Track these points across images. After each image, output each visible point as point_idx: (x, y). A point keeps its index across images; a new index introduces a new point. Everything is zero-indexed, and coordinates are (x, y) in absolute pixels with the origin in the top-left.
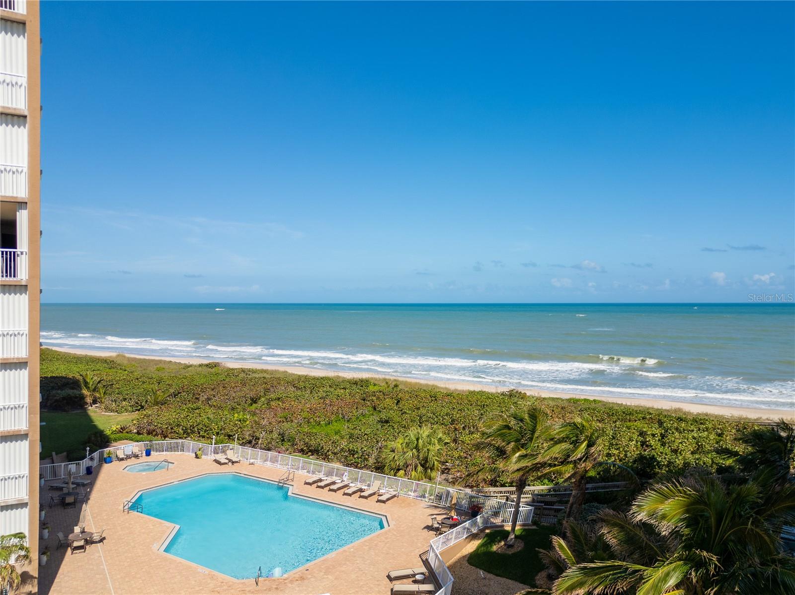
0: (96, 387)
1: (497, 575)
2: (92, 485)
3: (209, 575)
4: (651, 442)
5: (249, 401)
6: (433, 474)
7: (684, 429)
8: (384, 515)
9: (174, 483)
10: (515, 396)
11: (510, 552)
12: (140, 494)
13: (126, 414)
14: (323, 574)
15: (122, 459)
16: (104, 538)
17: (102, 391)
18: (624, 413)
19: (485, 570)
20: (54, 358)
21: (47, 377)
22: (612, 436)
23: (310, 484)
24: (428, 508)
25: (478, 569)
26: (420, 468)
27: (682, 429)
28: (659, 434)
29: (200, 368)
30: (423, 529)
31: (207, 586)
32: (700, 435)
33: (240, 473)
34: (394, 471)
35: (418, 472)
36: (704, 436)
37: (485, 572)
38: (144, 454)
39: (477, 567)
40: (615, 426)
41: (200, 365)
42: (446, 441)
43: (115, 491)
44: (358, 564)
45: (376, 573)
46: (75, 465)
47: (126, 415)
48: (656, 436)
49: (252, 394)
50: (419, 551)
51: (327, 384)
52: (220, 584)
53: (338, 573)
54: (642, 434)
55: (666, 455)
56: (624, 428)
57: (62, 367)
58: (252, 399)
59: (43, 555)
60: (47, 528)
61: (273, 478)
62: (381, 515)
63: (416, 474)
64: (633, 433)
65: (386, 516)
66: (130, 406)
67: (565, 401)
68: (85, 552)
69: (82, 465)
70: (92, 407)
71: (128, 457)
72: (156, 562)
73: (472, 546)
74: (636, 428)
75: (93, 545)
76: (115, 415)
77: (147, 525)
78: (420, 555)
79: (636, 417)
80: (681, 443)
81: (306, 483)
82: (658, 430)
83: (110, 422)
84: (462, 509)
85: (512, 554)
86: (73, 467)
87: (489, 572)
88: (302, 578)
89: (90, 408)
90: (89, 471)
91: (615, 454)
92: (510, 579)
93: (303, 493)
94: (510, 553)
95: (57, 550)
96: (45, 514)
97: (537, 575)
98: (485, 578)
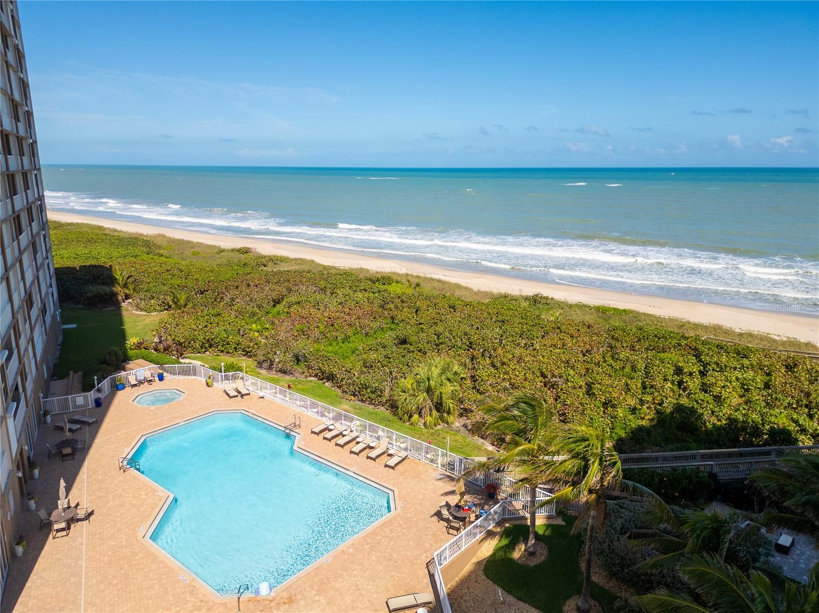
0: (126, 282)
1: (519, 599)
2: (97, 424)
3: (190, 586)
4: (690, 383)
5: (272, 303)
6: (451, 419)
7: (725, 365)
8: (391, 490)
9: (180, 424)
10: (540, 302)
11: (533, 562)
12: (143, 438)
13: (155, 313)
14: (315, 593)
15: (135, 385)
16: (92, 513)
17: (131, 287)
18: (656, 336)
19: (504, 589)
20: (99, 238)
21: (86, 266)
22: (644, 371)
23: (317, 434)
24: (440, 479)
25: (496, 586)
26: (435, 412)
27: (723, 365)
28: (697, 373)
29: (232, 254)
30: (431, 517)
31: (185, 606)
32: (745, 376)
33: (248, 412)
34: (407, 414)
35: (434, 417)
36: (750, 377)
37: (504, 592)
38: (157, 379)
39: (495, 582)
40: (647, 357)
41: (233, 250)
42: (462, 376)
43: (118, 434)
44: (355, 576)
45: (375, 596)
46: (82, 397)
47: (154, 315)
48: (694, 374)
49: (274, 295)
50: (427, 557)
51: (347, 285)
52: (199, 603)
53: (331, 592)
54: (679, 371)
55: (708, 403)
56: (658, 362)
57: (104, 252)
58: (274, 301)
59: (18, 546)
60: (33, 498)
61: (281, 421)
62: (389, 489)
63: (432, 420)
64: (668, 368)
65: (394, 491)
66: (158, 305)
67: (593, 310)
68: (67, 535)
69: (89, 397)
70: (124, 302)
71: (141, 382)
72: (138, 558)
73: (488, 548)
74: (670, 362)
75: (79, 523)
76: (144, 315)
77: (139, 493)
78: (427, 564)
79: (670, 343)
80: (724, 387)
81: (313, 432)
82: (696, 366)
83: (137, 326)
84: (478, 484)
85: (535, 566)
86: (80, 400)
87: (509, 592)
88: (291, 600)
89: (123, 303)
90: (98, 403)
91: (648, 401)
92: (534, 607)
93: (308, 447)
94: (532, 564)
95: (40, 530)
96: (39, 472)
97: (564, 604)
98: (503, 603)
